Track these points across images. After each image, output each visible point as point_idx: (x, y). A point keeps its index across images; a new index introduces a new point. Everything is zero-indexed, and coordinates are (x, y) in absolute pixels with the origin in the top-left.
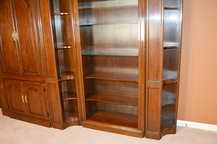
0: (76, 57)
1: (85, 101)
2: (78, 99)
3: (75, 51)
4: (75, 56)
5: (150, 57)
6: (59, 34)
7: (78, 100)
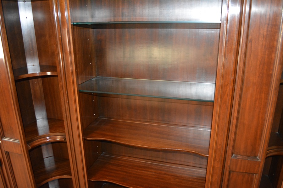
0: (65, 96)
1: (89, 181)
2: (73, 177)
3: (63, 82)
4: (65, 93)
5: (241, 105)
6: (30, 42)
7: (74, 180)
